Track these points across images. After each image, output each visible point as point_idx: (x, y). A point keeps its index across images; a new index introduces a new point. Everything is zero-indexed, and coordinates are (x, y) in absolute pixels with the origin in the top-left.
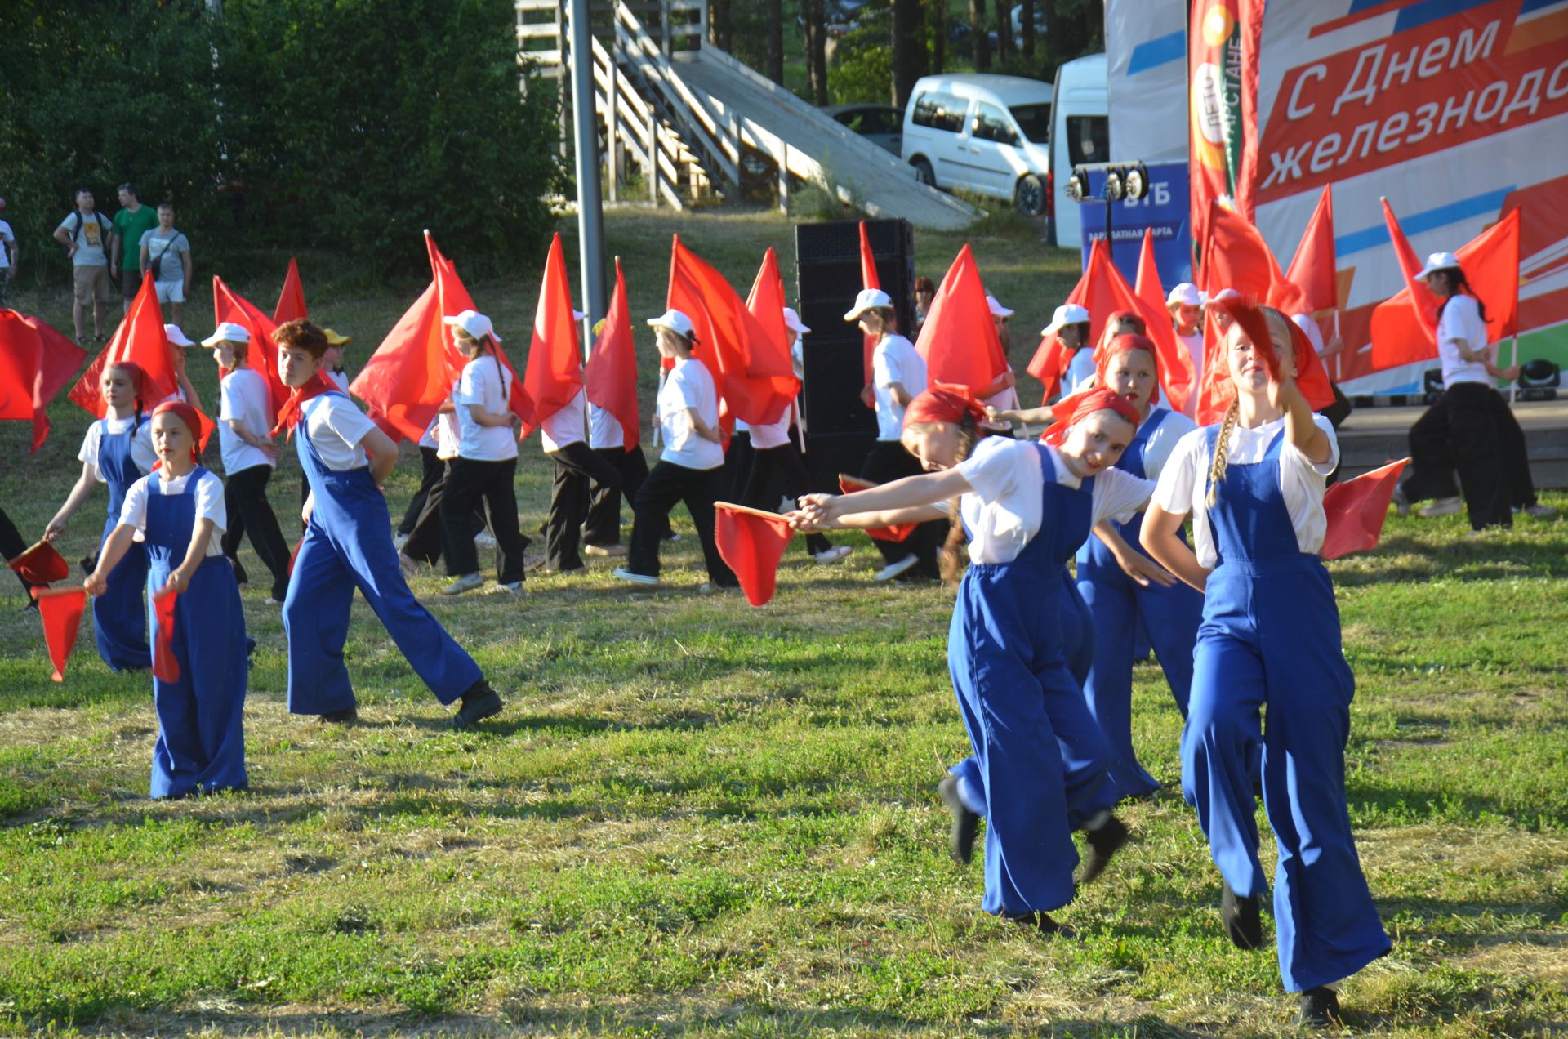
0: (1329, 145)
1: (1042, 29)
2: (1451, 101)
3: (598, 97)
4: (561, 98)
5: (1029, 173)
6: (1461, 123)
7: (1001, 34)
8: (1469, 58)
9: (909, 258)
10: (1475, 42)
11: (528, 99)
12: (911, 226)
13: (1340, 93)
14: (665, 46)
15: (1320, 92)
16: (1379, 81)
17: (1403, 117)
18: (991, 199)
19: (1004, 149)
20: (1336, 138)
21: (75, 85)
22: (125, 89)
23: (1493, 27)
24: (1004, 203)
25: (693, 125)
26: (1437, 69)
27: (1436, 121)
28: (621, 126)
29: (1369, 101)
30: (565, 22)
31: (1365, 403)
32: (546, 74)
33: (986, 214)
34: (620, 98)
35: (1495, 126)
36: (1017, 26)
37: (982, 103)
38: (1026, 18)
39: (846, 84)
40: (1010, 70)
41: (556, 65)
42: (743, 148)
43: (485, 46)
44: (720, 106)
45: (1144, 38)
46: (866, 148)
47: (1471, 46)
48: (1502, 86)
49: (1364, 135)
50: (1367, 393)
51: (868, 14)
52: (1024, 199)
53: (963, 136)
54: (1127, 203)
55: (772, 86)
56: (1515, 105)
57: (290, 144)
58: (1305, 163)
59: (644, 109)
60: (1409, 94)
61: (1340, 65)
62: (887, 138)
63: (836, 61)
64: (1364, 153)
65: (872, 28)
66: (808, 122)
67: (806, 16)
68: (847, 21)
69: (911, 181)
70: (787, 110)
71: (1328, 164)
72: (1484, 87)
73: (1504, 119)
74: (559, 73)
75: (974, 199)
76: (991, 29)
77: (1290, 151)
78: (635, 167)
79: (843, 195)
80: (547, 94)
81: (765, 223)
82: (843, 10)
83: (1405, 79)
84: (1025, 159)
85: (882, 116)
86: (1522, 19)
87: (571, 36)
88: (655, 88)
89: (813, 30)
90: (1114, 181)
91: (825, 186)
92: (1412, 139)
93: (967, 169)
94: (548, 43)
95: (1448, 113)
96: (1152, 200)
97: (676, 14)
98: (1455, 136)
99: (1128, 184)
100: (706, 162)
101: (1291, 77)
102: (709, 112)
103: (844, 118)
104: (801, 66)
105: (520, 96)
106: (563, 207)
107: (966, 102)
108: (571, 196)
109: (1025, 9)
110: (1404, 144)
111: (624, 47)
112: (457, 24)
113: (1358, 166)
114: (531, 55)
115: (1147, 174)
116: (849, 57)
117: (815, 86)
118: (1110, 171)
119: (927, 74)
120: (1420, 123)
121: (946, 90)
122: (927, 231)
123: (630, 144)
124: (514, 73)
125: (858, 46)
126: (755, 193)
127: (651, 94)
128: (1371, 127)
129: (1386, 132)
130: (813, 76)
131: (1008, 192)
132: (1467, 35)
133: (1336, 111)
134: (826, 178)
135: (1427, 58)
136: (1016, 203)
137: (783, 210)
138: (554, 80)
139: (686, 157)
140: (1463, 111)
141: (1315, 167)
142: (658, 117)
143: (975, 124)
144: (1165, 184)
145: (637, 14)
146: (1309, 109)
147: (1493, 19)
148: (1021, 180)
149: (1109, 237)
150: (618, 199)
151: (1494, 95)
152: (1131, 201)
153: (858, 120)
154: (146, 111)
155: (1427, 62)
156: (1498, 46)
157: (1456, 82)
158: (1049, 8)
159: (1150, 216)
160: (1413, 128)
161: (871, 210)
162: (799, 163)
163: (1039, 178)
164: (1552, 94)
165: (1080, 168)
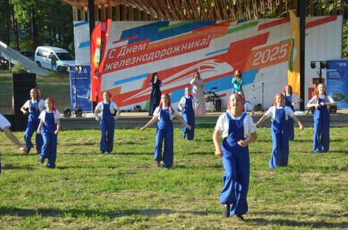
1: (62, 39)
2: (138, 57)
5: (60, 66)
6: (140, 61)
7: (54, 39)
8: (141, 50)
13: (118, 54)
15: (115, 54)
16: (125, 52)
17: (130, 59)
20: (118, 63)
23: (145, 44)
26: (135, 51)
27: (136, 60)
29: (124, 56)
31: (123, 111)
35: (146, 62)
36: (57, 38)
38: (59, 37)
39: (23, 47)
40: (56, 46)
45: (82, 42)
46: (27, 59)
47: (142, 47)
48: (147, 55)
51: (28, 34)
52: (59, 71)
53: (47, 58)
56: (149, 58)
58: (112, 67)
60: (131, 55)
61: (118, 49)
62: (31, 58)
63: (21, 42)
64: (123, 65)
65: (28, 36)
67: (15, 33)
68: (23, 35)
69: (37, 66)
71: (117, 67)
72: (144, 55)
76: (52, 38)
77: (110, 64)
79: (23, 68)
82: (22, 33)
83: (130, 53)
84: (60, 63)
85: (30, 53)
86: (150, 43)
89: (16, 36)
90: (76, 68)
93: (48, 64)
95: (138, 59)
96: (84, 72)
98: (139, 63)
99: (79, 69)
103: (23, 53)
110: (130, 64)
113: (122, 68)
115: (82, 67)
117: (17, 47)
118: (76, 66)
120: (133, 61)
121: (43, 49)
125: (25, 40)
126: (4, 67)
128: (124, 61)
129: (127, 62)
130: (16, 45)
132: (141, 45)
133: (118, 57)
134: (19, 65)
140: (140, 59)
141: (114, 68)
144: (86, 69)
146: (113, 57)
147: (145, 42)
149: (75, 79)
151: (145, 57)
152: (80, 72)
153: (25, 54)
155: (134, 49)
156: (146, 48)
157: (139, 54)
158: (64, 35)
159: (83, 75)
160: (131, 61)
161: (28, 71)
162: (13, 62)
163: (62, 67)
164: (155, 57)
165: (70, 65)
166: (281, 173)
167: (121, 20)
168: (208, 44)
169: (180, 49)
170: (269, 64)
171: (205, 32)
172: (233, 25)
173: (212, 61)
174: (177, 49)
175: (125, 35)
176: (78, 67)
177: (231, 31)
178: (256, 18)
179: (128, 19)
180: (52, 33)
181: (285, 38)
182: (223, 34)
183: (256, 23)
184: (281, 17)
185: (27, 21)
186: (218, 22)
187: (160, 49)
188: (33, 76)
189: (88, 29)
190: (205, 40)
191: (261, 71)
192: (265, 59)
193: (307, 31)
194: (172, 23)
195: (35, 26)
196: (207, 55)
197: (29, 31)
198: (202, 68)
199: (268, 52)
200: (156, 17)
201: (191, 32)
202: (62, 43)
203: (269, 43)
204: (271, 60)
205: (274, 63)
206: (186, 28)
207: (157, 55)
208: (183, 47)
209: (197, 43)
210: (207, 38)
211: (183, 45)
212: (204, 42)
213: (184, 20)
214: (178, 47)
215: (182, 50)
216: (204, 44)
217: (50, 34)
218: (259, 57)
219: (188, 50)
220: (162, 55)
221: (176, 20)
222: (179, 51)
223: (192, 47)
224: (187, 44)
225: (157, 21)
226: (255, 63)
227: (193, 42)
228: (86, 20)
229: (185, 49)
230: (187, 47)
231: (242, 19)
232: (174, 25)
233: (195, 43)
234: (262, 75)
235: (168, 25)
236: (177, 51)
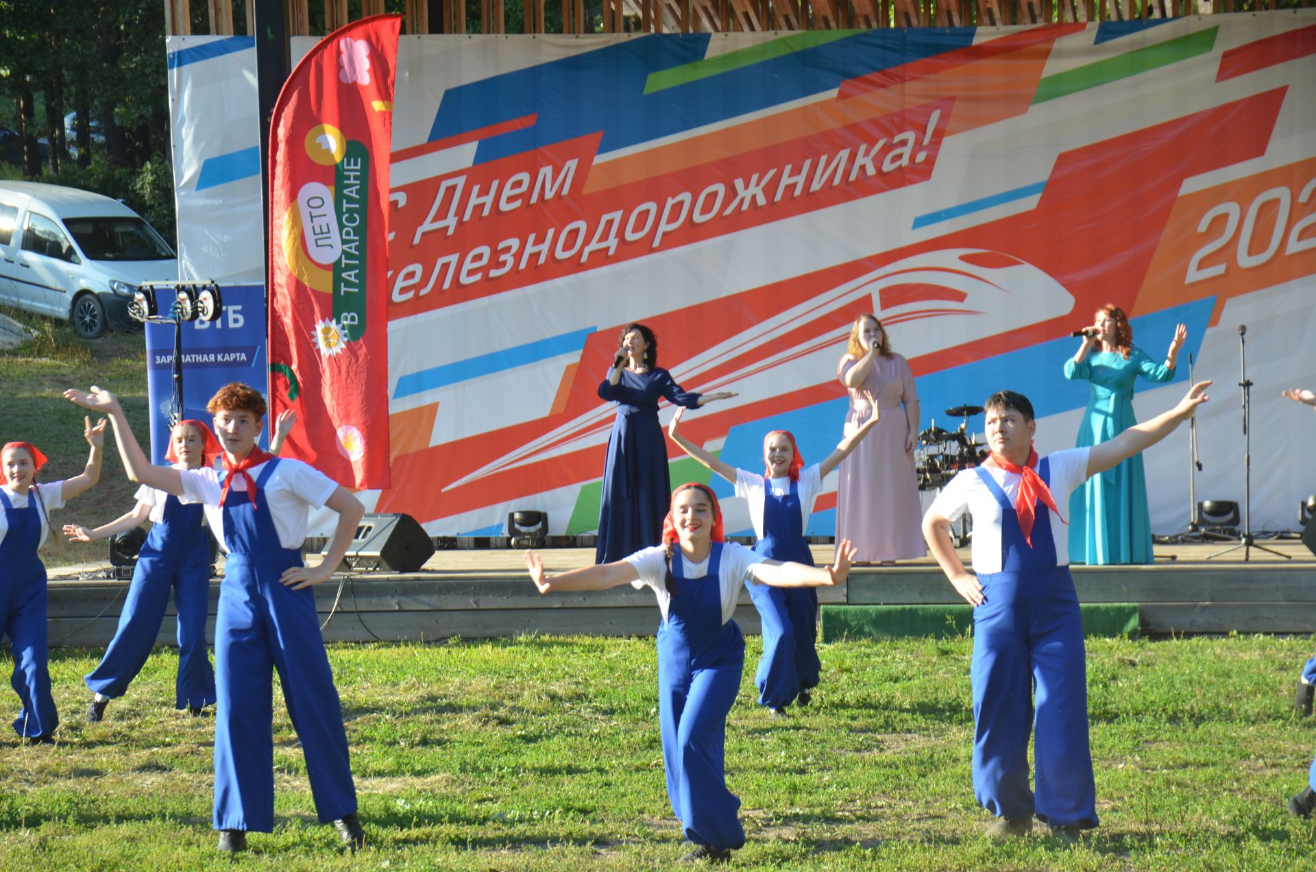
0: (411, 275)
1: (98, 138)
2: (532, 237)
5: (88, 291)
6: (542, 260)
7: (52, 141)
8: (549, 195)
10: (554, 180)
13: (421, 224)
15: (400, 220)
16: (460, 212)
17: (485, 250)
18: (44, 317)
19: (61, 264)
20: (418, 268)
23: (572, 164)
24: (58, 322)
26: (518, 204)
27: (518, 256)
29: (450, 232)
31: (450, 544)
33: (38, 333)
35: (574, 265)
36: (69, 133)
37: (31, 212)
38: (82, 128)
40: (65, 180)
45: (214, 153)
47: (552, 183)
48: (582, 225)
49: (446, 266)
50: (450, 534)
52: (82, 318)
53: (12, 247)
54: (197, 325)
56: (594, 246)
60: (490, 228)
61: (421, 192)
64: (446, 285)
71: (411, 295)
72: (564, 225)
73: (584, 259)
75: (25, 317)
76: (41, 134)
83: (486, 212)
84: (84, 275)
86: (599, 159)
90: (183, 300)
92: (494, 273)
93: (15, 283)
95: (530, 249)
96: (225, 322)
98: (537, 272)
99: (199, 304)
109: (78, 118)
110: (486, 278)
113: (440, 299)
115: (219, 295)
118: (180, 289)
120: (502, 258)
128: (453, 259)
129: (468, 265)
131: (63, 312)
132: (547, 171)
133: (417, 241)
135: (507, 192)
136: (71, 322)
140: (544, 248)
141: (397, 297)
143: (24, 236)
144: (239, 308)
146: (390, 237)
147: (572, 158)
148: (78, 298)
149: (179, 359)
151: (574, 234)
152: (202, 322)
155: (507, 196)
156: (577, 185)
157: (536, 218)
158: (107, 117)
159: (223, 340)
160: (495, 263)
163: (98, 297)
164: (630, 236)
165: (146, 284)
167: (436, 27)
168: (930, 162)
169: (770, 190)
170: (1282, 270)
171: (915, 91)
172: (1072, 51)
173: (950, 257)
174: (751, 191)
175: (459, 113)
176: (193, 293)
177: (1059, 88)
178: (1206, 8)
179: (475, 23)
180: (39, 107)
182: (1015, 101)
183: (1206, 38)
186: (984, 35)
187: (657, 189)
189: (253, 79)
190: (910, 136)
191: (1238, 310)
192: (1256, 246)
194: (720, 45)
196: (920, 222)
198: (892, 296)
199: (1272, 205)
201: (833, 93)
202: (97, 164)
203: (1284, 149)
204: (1294, 247)
205: (1307, 265)
206: (802, 72)
207: (638, 227)
208: (786, 180)
209: (867, 153)
210: (922, 129)
211: (788, 169)
212: (907, 151)
213: (791, 28)
214: (755, 177)
215: (778, 197)
216: (905, 162)
217: (29, 111)
218: (1221, 234)
219: (814, 193)
220: (664, 227)
221: (746, 28)
222: (761, 201)
223: (836, 182)
224: (808, 163)
225: (635, 35)
226: (1202, 265)
227: (843, 148)
228: (240, 29)
229: (798, 192)
230: (809, 180)
231: (1126, 17)
232: (735, 55)
233: (852, 158)
234: (1243, 330)
235: (704, 56)
236: (754, 197)
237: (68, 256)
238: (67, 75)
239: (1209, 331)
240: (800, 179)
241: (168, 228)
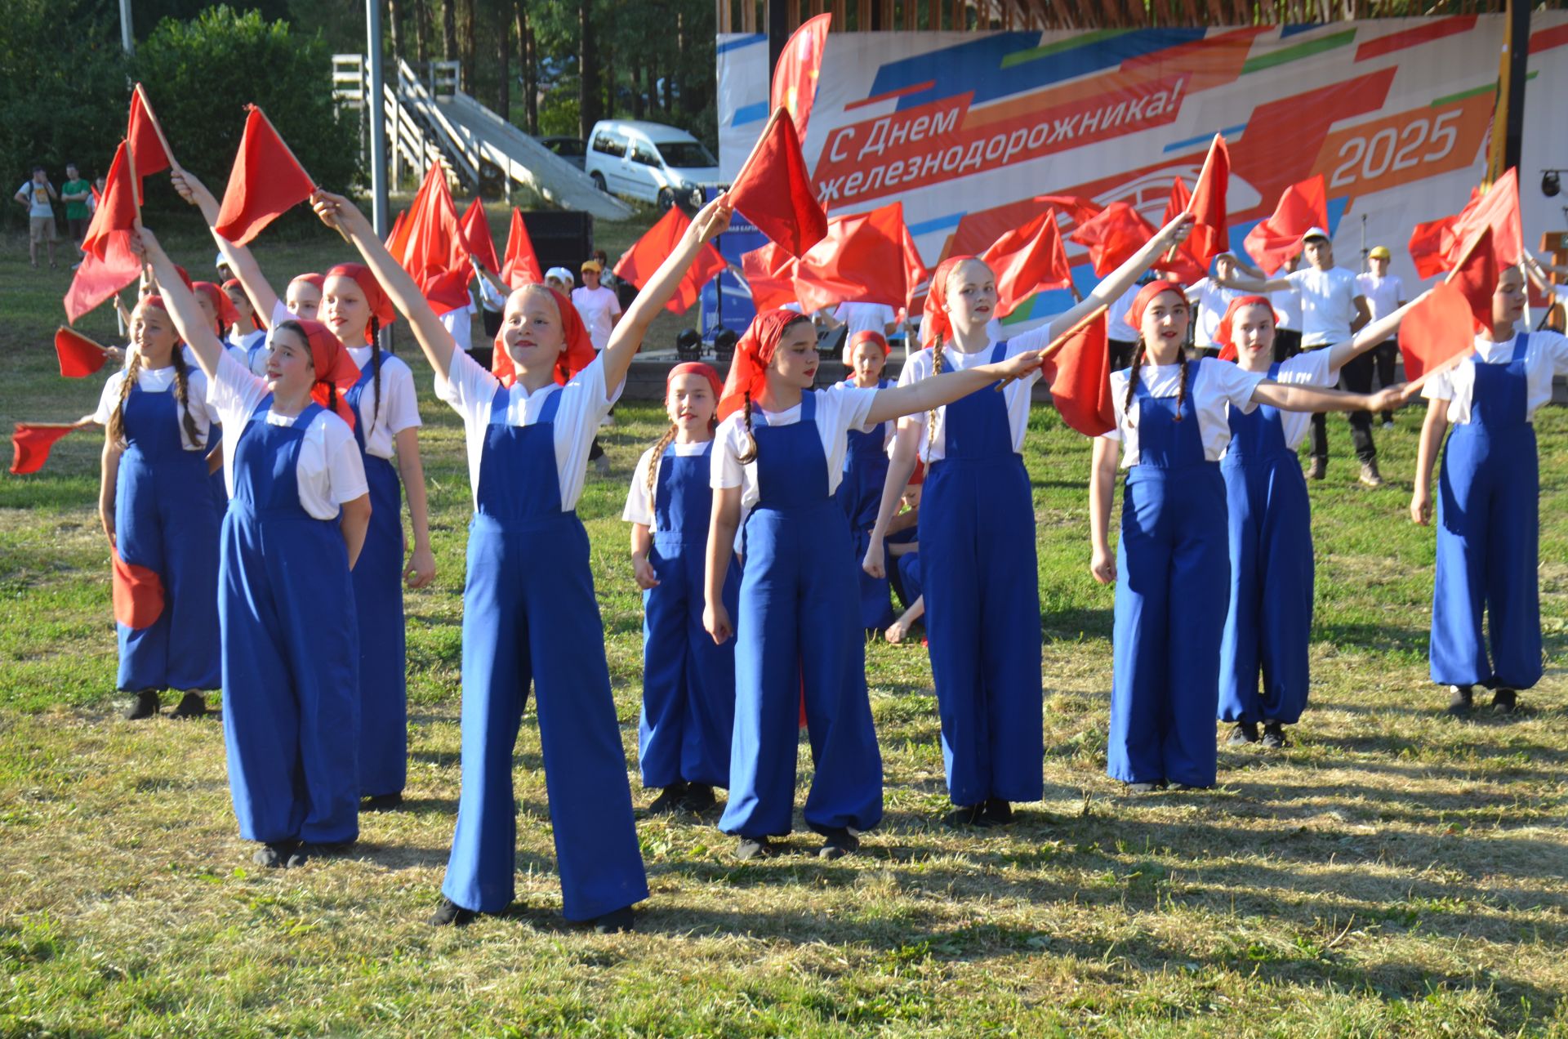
0: (856, 179)
1: (676, 94)
2: (929, 157)
3: (387, 123)
4: (362, 122)
5: (668, 187)
6: (935, 171)
7: (650, 95)
8: (941, 130)
9: (590, 237)
10: (944, 120)
11: (340, 121)
12: (591, 216)
13: (863, 146)
14: (432, 91)
15: (851, 145)
16: (887, 141)
17: (901, 164)
18: (643, 202)
19: (652, 170)
20: (860, 175)
21: (34, 98)
22: (68, 102)
23: (955, 112)
24: (650, 205)
25: (449, 144)
26: (921, 136)
27: (921, 168)
28: (401, 142)
29: (880, 153)
30: (365, 72)
32: (352, 105)
33: (639, 211)
34: (401, 123)
35: (955, 174)
36: (660, 92)
37: (637, 140)
38: (667, 87)
39: (550, 123)
40: (656, 119)
41: (358, 100)
42: (481, 160)
43: (312, 85)
44: (467, 133)
45: (742, 104)
46: (561, 163)
47: (943, 122)
48: (960, 149)
49: (877, 175)
51: (566, 79)
52: (665, 201)
53: (626, 160)
55: (501, 121)
56: (967, 162)
57: (179, 143)
58: (841, 189)
59: (417, 132)
60: (904, 151)
61: (863, 129)
62: (576, 159)
63: (543, 108)
64: (877, 185)
65: (567, 88)
66: (524, 146)
67: (525, 77)
68: (551, 82)
69: (592, 188)
70: (511, 137)
72: (949, 149)
73: (961, 170)
74: (361, 106)
75: (631, 201)
76: (644, 92)
77: (832, 182)
78: (410, 169)
79: (547, 194)
80: (354, 119)
81: (495, 211)
82: (549, 75)
83: (902, 141)
84: (666, 177)
85: (573, 145)
86: (972, 109)
87: (370, 82)
88: (424, 118)
89: (529, 86)
91: (535, 188)
93: (628, 182)
94: (353, 85)
95: (928, 164)
97: (440, 71)
98: (931, 178)
100: (457, 168)
101: (833, 135)
102: (460, 136)
103: (549, 145)
104: (520, 109)
105: (334, 119)
106: (362, 193)
107: (628, 139)
108: (368, 186)
109: (665, 82)
110: (901, 181)
111: (404, 91)
112: (293, 70)
113: (873, 194)
114: (342, 92)
116: (552, 105)
117: (530, 123)
118: (720, 187)
119: (602, 119)
121: (615, 130)
122: (601, 220)
123: (407, 154)
124: (330, 104)
125: (558, 98)
126: (490, 190)
127: (422, 122)
128: (881, 169)
129: (890, 173)
130: (529, 116)
131: (653, 198)
132: (939, 116)
133: (860, 158)
134: (535, 183)
135: (915, 128)
136: (658, 205)
137: (507, 202)
138: (356, 111)
139: (444, 164)
140: (937, 163)
141: (847, 193)
142: (426, 137)
143: (633, 153)
145: (413, 70)
146: (844, 156)
147: (954, 106)
148: (662, 191)
150: (398, 189)
151: (955, 155)
153: (558, 146)
154: (81, 117)
155: (915, 131)
156: (958, 125)
157: (932, 144)
158: (681, 81)
160: (906, 172)
161: (566, 205)
162: (518, 172)
163: (675, 190)
164: (989, 156)
165: (700, 184)
166: (1423, 565)
167: (876, 27)
168: (1176, 110)
169: (1076, 128)
170: (1390, 180)
171: (1168, 67)
172: (1267, 43)
174: (1064, 129)
175: (888, 80)
177: (1257, 65)
178: (1349, 16)
179: (903, 23)
180: (644, 74)
181: (1451, 88)
182: (1230, 73)
183: (1349, 35)
184: (1438, 12)
185: (565, 35)
186: (1212, 32)
187: (1006, 127)
188: (582, 220)
190: (1164, 95)
191: (1362, 205)
192: (1375, 165)
193: (1534, 62)
194: (1049, 38)
195: (590, 50)
196: (1168, 148)
197: (572, 70)
198: (1148, 194)
199: (1385, 140)
200: (994, 16)
201: (1116, 69)
202: (675, 110)
203: (1393, 105)
204: (1397, 166)
205: (1407, 176)
206: (1096, 55)
207: (995, 150)
208: (1086, 122)
209: (1137, 105)
210: (1171, 91)
211: (1087, 115)
212: (1161, 104)
213: (1092, 27)
214: (1067, 120)
215: (1081, 132)
216: (1160, 111)
217: (637, 77)
218: (1354, 157)
219: (1103, 131)
220: (1010, 151)
221: (1065, 27)
222: (1070, 135)
223: (1118, 122)
224: (1099, 112)
225: (997, 32)
226: (1341, 176)
227: (1122, 101)
228: (760, 30)
229: (1093, 129)
230: (1100, 122)
231: (1300, 21)
232: (1058, 44)
233: (1127, 108)
234: (1365, 218)
235: (1037, 43)
236: (1066, 134)
237: (657, 164)
238: (660, 57)
239: (1344, 219)
240: (1095, 122)
241: (714, 149)
